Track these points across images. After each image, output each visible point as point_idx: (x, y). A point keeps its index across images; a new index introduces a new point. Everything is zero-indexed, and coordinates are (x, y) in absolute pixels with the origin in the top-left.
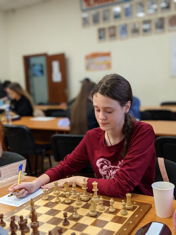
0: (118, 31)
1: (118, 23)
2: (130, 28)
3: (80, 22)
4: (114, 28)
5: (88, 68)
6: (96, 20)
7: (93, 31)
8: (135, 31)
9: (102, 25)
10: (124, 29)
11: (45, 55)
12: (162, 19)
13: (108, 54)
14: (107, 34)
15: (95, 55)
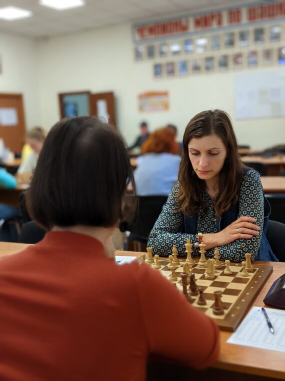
0: (177, 67)
1: (177, 59)
2: (190, 65)
3: (131, 54)
4: (172, 64)
5: (141, 108)
6: (151, 53)
7: (147, 66)
8: (197, 68)
9: (158, 60)
10: (184, 66)
11: (88, 93)
12: (226, 57)
13: (165, 94)
14: (164, 70)
15: (150, 95)
